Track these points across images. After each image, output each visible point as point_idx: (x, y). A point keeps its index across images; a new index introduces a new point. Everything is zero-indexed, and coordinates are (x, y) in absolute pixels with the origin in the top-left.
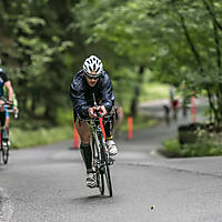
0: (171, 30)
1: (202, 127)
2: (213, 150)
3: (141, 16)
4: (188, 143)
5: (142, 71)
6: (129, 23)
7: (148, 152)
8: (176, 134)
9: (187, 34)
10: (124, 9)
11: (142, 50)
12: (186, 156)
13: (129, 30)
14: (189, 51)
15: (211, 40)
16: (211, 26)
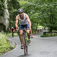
0: (42, 17)
1: (47, 32)
2: (49, 36)
3: (37, 15)
4: (45, 35)
5: (38, 24)
6: (35, 16)
7: (39, 36)
8: (43, 33)
9: (44, 18)
10: (35, 14)
11: (37, 21)
12: (45, 37)
13: (35, 18)
14: (45, 21)
15: (48, 19)
16: (48, 17)
